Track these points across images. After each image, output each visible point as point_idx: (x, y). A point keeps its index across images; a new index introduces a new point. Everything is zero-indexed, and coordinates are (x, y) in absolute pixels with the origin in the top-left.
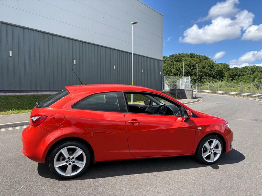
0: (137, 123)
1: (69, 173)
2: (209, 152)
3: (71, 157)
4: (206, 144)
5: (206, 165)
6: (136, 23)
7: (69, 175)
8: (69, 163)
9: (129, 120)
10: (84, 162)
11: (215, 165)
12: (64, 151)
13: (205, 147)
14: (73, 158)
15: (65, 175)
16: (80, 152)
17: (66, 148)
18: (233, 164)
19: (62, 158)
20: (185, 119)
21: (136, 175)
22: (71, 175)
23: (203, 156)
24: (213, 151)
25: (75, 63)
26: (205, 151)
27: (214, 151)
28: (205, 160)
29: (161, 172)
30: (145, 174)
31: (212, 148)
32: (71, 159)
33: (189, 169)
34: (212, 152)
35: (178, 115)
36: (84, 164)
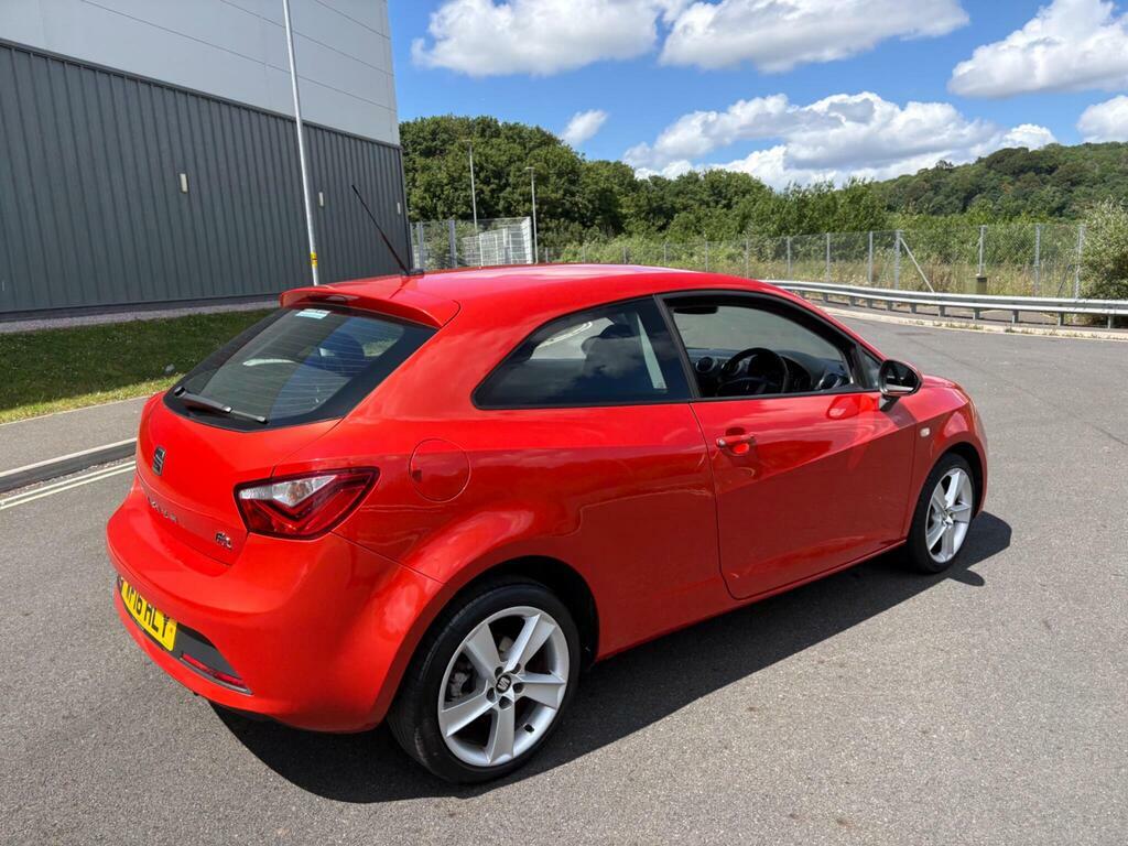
0: (745, 447)
1: (506, 747)
4: (937, 493)
5: (935, 577)
7: (505, 758)
9: (720, 437)
10: (560, 674)
12: (479, 643)
13: (932, 509)
14: (517, 668)
15: (491, 761)
17: (484, 626)
22: (512, 754)
23: (927, 542)
24: (951, 516)
27: (954, 518)
28: (933, 556)
31: (949, 505)
32: (506, 677)
34: (949, 520)
35: (845, 388)
36: (561, 684)
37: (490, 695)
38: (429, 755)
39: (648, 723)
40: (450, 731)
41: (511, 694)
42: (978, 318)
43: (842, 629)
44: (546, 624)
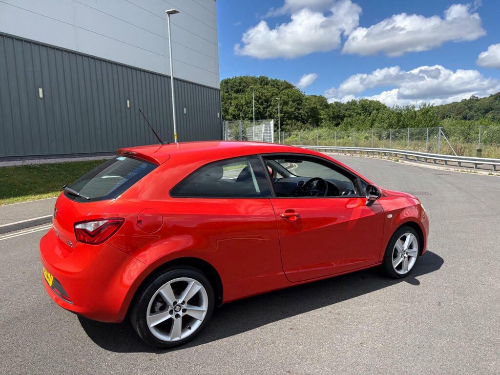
0: (294, 218)
1: (178, 334)
2: (402, 257)
3: (180, 301)
4: (398, 244)
5: (398, 280)
7: (177, 339)
8: (175, 313)
9: (282, 213)
10: (205, 307)
12: (166, 291)
13: (396, 249)
14: (183, 302)
17: (168, 284)
19: (159, 305)
20: (367, 202)
21: (298, 316)
22: (181, 337)
23: (393, 264)
26: (396, 255)
27: (408, 255)
28: (397, 271)
31: (405, 249)
32: (179, 306)
33: (377, 291)
34: (406, 255)
35: (353, 196)
36: (204, 311)
37: (171, 312)
38: (142, 334)
39: (245, 331)
40: (152, 325)
41: (181, 313)
42: (476, 168)
43: (346, 299)
44: (197, 286)
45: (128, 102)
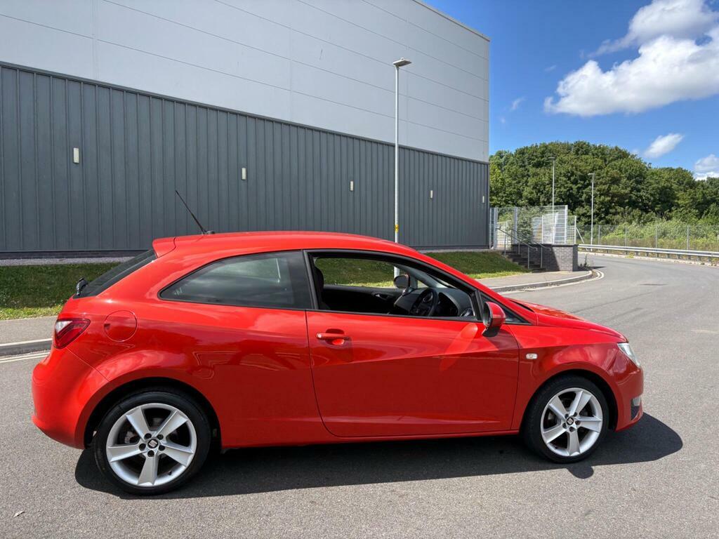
0: (340, 342)
1: (149, 478)
2: (564, 426)
3: (155, 434)
4: (555, 404)
5: (556, 466)
6: (405, 63)
7: (148, 484)
8: (147, 449)
9: (319, 333)
10: (192, 449)
11: (581, 466)
12: (135, 417)
13: (550, 411)
14: (160, 437)
15: (139, 483)
16: (178, 420)
17: (139, 409)
18: (638, 464)
19: (130, 435)
20: (485, 330)
21: (341, 487)
22: (153, 484)
23: (543, 436)
24: (578, 423)
25: (244, 177)
26: (552, 422)
28: (552, 448)
29: (414, 482)
30: (366, 485)
31: (571, 414)
32: (155, 440)
33: (501, 475)
34: (574, 425)
35: (471, 318)
36: (191, 454)
37: (142, 447)
40: (113, 458)
44: (181, 417)
45: (352, 183)
